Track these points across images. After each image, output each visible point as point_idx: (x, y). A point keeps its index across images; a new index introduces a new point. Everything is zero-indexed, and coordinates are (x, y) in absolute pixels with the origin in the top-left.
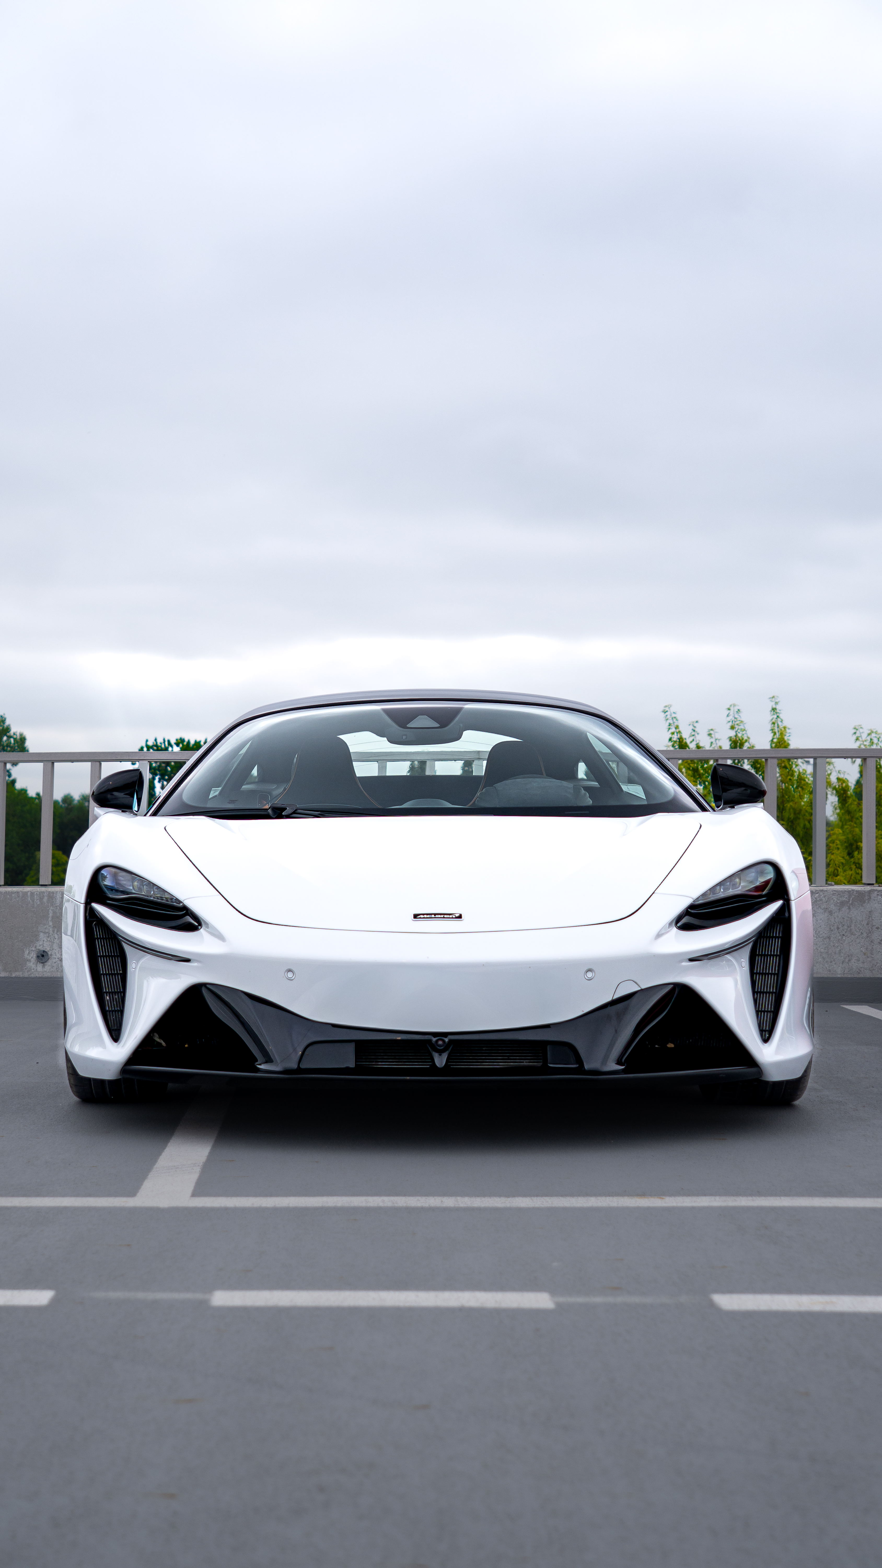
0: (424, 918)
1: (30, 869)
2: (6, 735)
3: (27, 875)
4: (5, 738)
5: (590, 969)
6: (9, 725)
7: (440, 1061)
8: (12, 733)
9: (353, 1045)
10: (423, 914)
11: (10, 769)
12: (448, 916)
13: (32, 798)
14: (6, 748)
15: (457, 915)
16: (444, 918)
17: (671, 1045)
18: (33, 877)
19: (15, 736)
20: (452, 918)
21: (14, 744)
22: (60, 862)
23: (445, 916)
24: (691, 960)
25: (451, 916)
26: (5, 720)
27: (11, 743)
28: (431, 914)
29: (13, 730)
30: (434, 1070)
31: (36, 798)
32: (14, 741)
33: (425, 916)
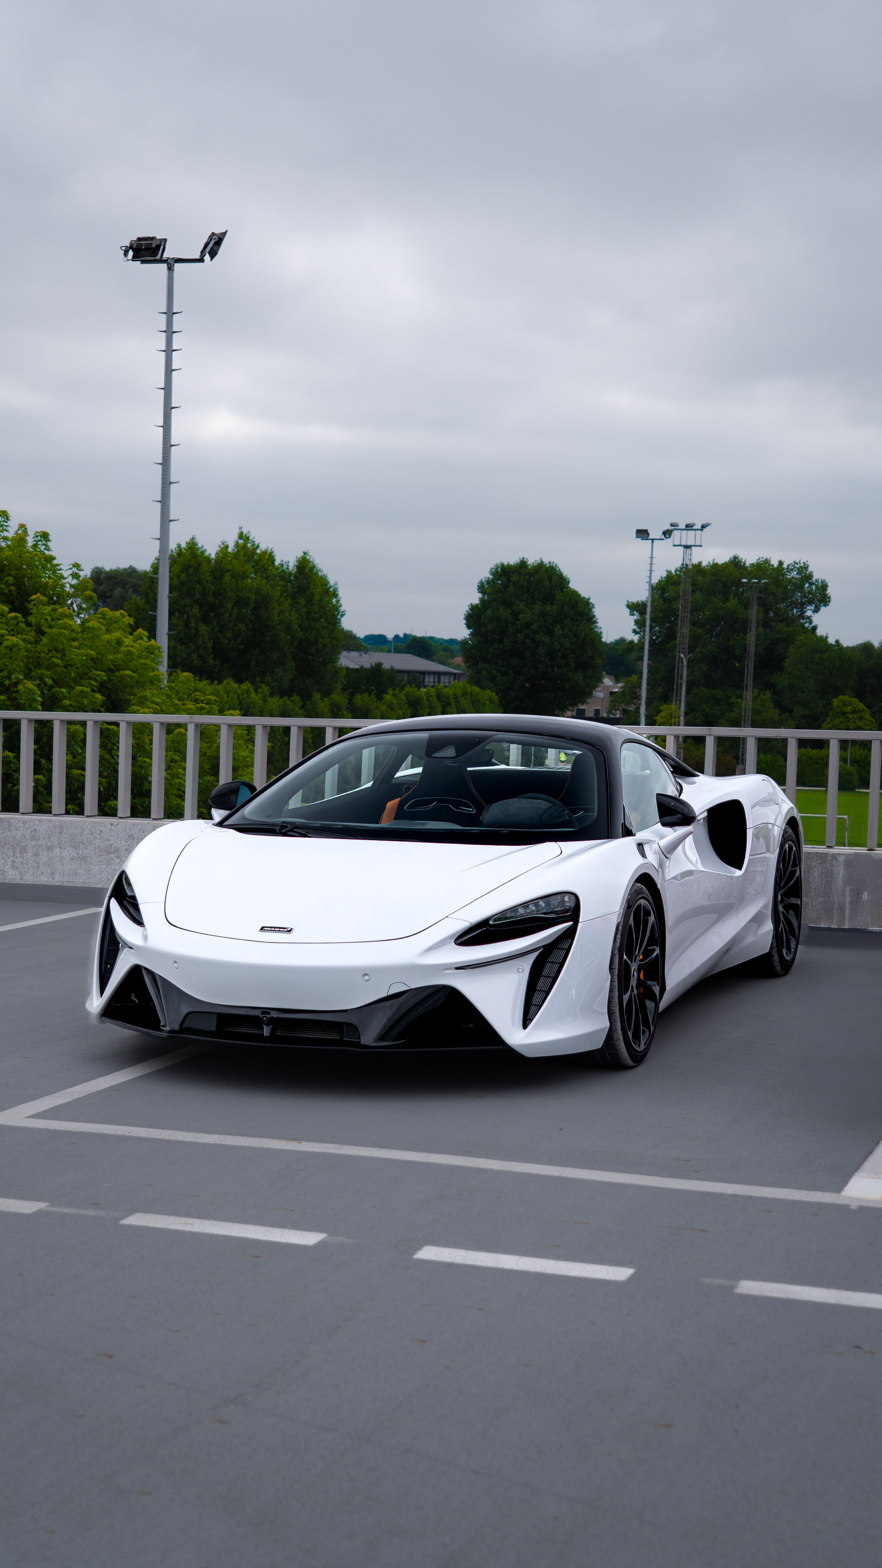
0: (267, 930)
1: (827, 716)
2: (808, 582)
3: (823, 721)
4: (807, 585)
5: (366, 973)
6: (812, 572)
7: (266, 1031)
8: (814, 579)
9: (215, 1016)
10: (268, 927)
11: (811, 616)
12: (283, 930)
13: (831, 644)
14: (807, 595)
15: (289, 929)
16: (279, 931)
17: (471, 1026)
18: (829, 723)
19: (817, 583)
20: (285, 931)
21: (816, 590)
22: (857, 710)
23: (281, 930)
24: (457, 968)
25: (284, 930)
26: (808, 568)
27: (812, 590)
28: (272, 927)
29: (815, 577)
30: (260, 1038)
31: (835, 646)
32: (816, 588)
33: (268, 929)
